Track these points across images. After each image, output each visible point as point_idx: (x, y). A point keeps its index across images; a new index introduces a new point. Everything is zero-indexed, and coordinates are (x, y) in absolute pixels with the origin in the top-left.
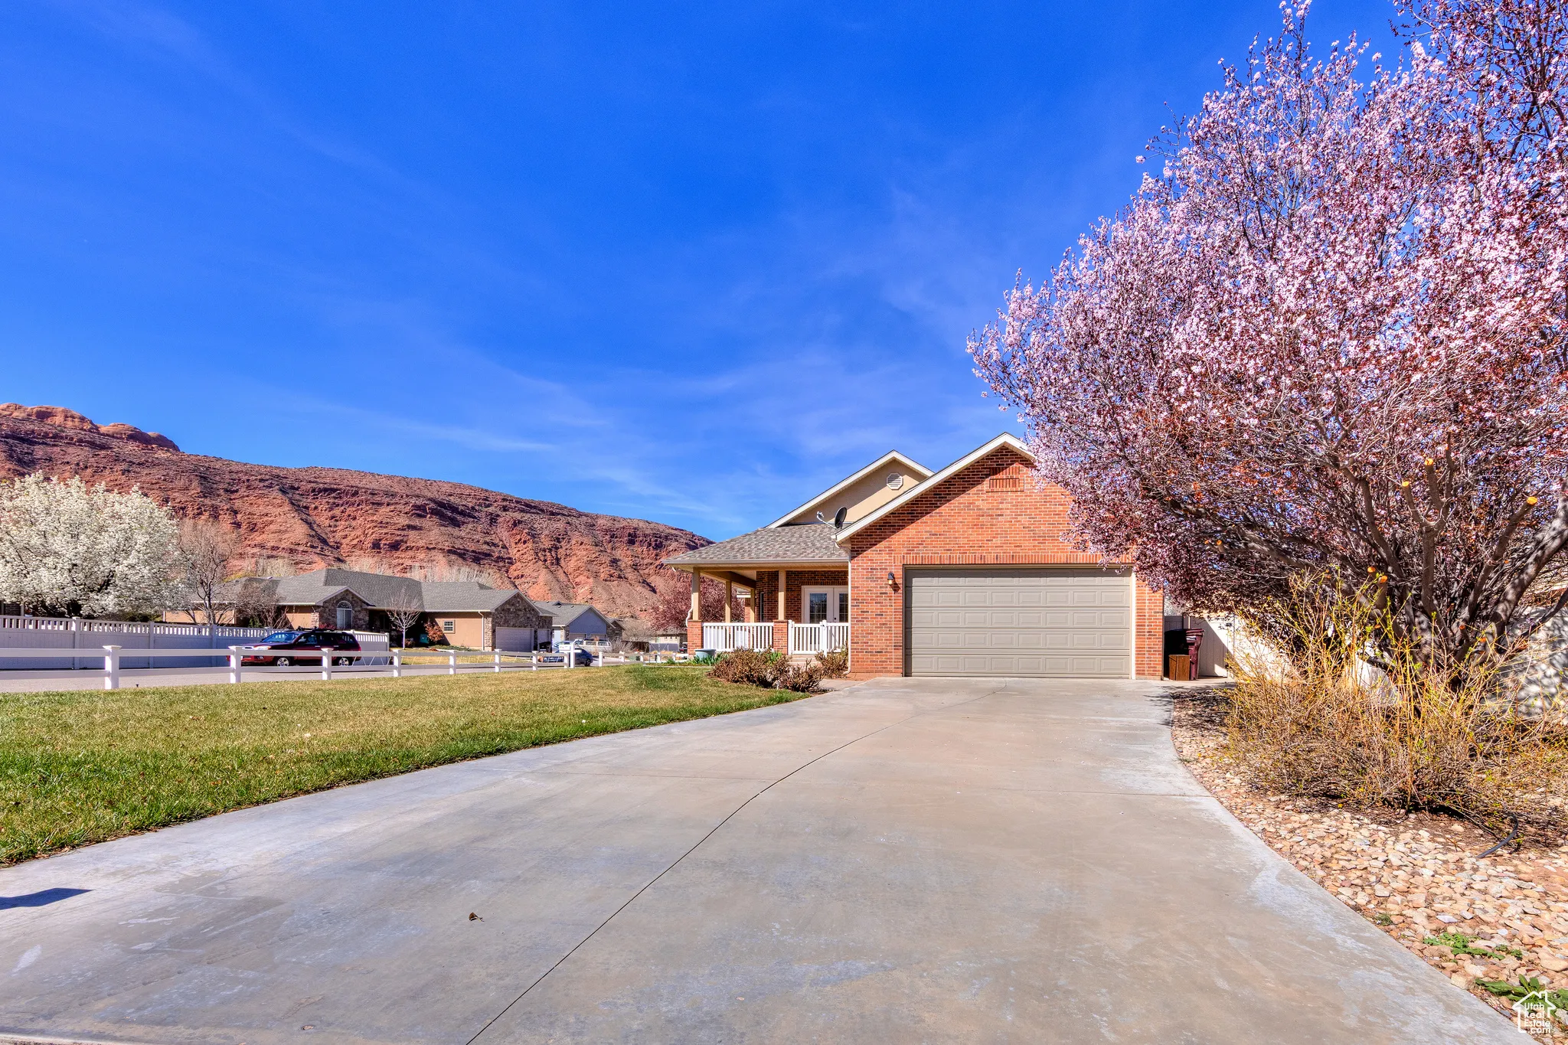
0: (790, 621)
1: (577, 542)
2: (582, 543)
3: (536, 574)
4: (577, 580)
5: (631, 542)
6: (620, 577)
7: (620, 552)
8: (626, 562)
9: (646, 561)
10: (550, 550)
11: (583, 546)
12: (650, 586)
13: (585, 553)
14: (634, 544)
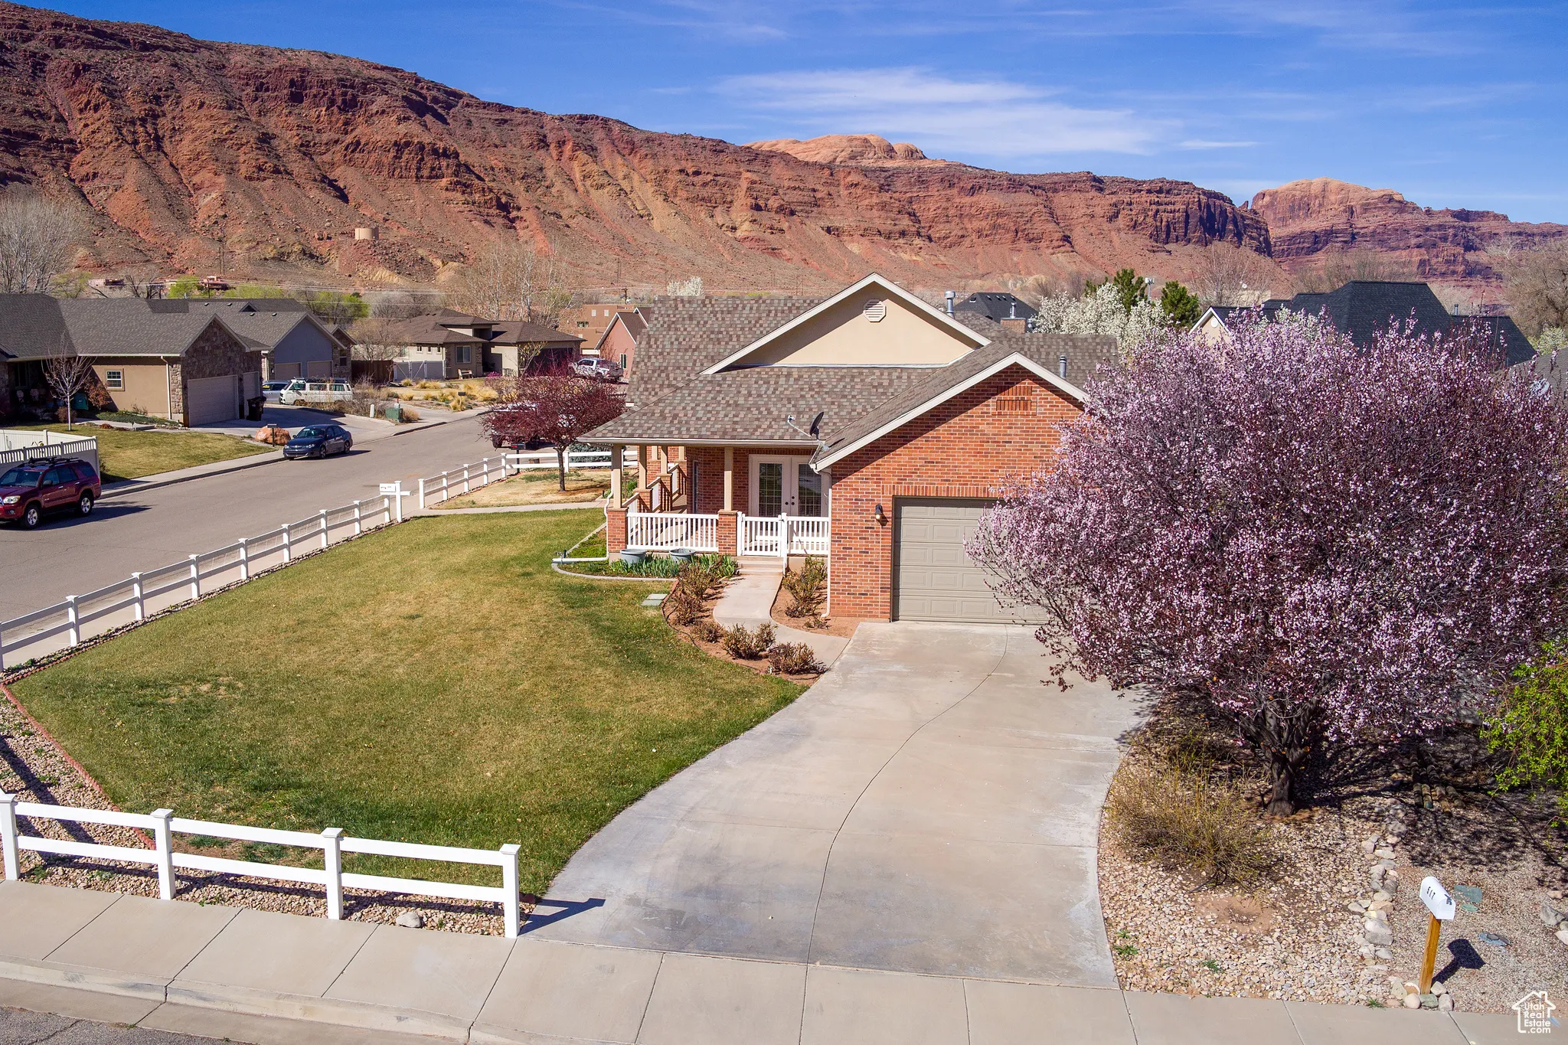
0: (740, 513)
1: (193, 102)
2: (202, 105)
3: (118, 171)
4: (196, 179)
5: (296, 98)
6: (276, 171)
7: (274, 118)
8: (287, 138)
9: (325, 137)
10: (143, 121)
11: (204, 111)
12: (337, 189)
13: (208, 124)
14: (301, 101)
